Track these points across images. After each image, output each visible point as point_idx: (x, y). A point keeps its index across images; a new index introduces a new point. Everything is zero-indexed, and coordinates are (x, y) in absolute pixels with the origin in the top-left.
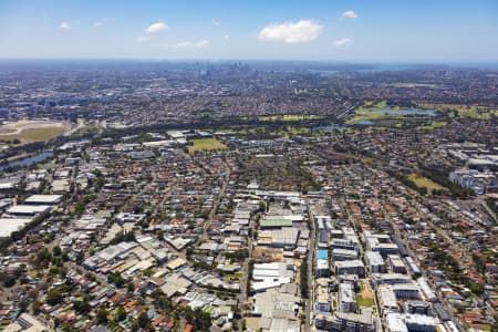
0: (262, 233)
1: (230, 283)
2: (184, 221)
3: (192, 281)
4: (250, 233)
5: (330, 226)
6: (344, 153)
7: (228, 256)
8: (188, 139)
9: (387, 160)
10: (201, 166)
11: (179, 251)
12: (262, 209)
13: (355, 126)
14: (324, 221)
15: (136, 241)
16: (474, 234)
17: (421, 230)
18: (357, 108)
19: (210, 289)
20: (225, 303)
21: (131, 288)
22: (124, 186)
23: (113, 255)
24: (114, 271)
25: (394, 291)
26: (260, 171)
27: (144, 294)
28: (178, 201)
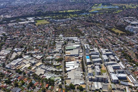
0: (67, 52)
1: (59, 69)
2: (39, 50)
3: (46, 70)
4: (62, 52)
5: (89, 48)
6: (90, 22)
7: (56, 60)
8: (35, 20)
9: (105, 24)
10: (41, 30)
11: (39, 60)
12: (65, 44)
13: (93, 13)
14: (87, 46)
15: (23, 58)
16: (135, 47)
17: (118, 47)
18: (92, 6)
19: (52, 72)
20: (58, 76)
21: (25, 74)
22: (15, 39)
23: (16, 63)
24: (17, 69)
25: (113, 67)
26: (62, 30)
27: (29, 76)
28: (35, 43)
